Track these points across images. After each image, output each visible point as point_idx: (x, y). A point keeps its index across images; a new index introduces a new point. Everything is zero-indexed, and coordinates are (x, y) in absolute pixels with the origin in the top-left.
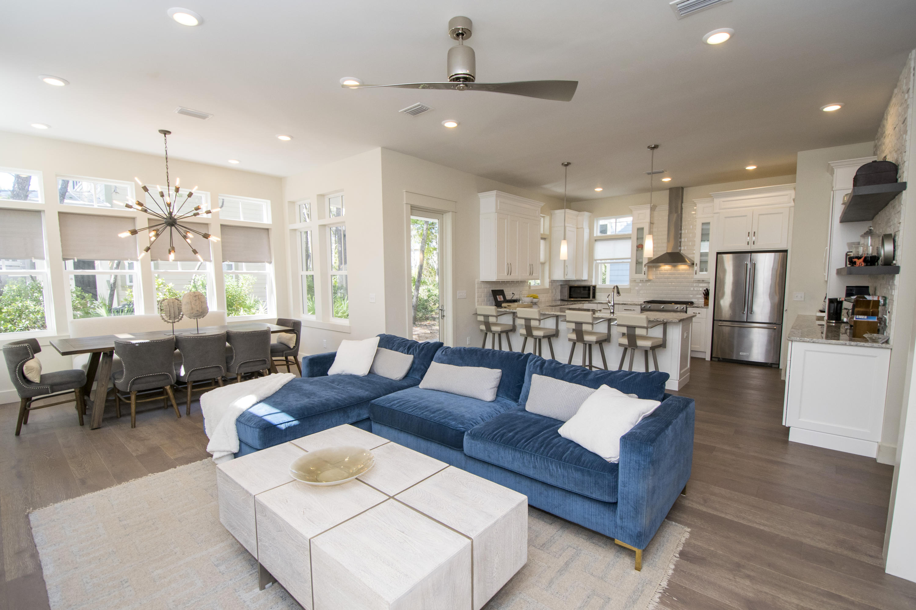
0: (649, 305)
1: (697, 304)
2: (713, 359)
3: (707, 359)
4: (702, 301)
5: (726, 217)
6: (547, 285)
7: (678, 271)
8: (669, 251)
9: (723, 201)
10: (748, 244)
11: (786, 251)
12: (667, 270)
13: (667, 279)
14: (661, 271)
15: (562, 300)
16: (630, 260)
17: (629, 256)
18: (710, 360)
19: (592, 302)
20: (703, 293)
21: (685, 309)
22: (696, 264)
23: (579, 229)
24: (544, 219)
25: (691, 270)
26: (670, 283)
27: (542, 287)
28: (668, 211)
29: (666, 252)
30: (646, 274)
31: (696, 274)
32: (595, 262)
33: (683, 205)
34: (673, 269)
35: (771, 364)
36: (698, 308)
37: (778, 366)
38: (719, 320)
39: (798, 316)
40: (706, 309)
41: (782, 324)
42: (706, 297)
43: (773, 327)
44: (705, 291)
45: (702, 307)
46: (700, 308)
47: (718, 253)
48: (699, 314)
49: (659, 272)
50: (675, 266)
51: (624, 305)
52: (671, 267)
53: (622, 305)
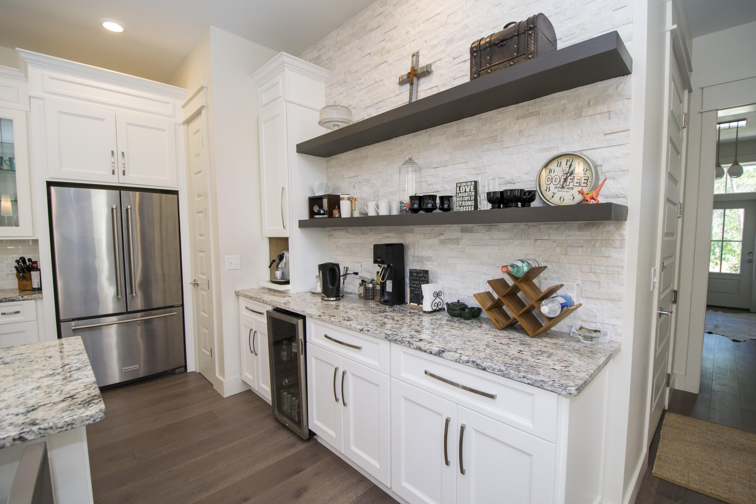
5: (60, 112)
10: (113, 173)
35: (174, 369)
36: (12, 300)
37: (183, 368)
38: (71, 320)
39: (235, 292)
40: (34, 300)
41: (183, 305)
42: (23, 276)
43: (171, 312)
44: (20, 262)
45: (23, 298)
46: (19, 300)
47: (50, 184)
48: (18, 314)
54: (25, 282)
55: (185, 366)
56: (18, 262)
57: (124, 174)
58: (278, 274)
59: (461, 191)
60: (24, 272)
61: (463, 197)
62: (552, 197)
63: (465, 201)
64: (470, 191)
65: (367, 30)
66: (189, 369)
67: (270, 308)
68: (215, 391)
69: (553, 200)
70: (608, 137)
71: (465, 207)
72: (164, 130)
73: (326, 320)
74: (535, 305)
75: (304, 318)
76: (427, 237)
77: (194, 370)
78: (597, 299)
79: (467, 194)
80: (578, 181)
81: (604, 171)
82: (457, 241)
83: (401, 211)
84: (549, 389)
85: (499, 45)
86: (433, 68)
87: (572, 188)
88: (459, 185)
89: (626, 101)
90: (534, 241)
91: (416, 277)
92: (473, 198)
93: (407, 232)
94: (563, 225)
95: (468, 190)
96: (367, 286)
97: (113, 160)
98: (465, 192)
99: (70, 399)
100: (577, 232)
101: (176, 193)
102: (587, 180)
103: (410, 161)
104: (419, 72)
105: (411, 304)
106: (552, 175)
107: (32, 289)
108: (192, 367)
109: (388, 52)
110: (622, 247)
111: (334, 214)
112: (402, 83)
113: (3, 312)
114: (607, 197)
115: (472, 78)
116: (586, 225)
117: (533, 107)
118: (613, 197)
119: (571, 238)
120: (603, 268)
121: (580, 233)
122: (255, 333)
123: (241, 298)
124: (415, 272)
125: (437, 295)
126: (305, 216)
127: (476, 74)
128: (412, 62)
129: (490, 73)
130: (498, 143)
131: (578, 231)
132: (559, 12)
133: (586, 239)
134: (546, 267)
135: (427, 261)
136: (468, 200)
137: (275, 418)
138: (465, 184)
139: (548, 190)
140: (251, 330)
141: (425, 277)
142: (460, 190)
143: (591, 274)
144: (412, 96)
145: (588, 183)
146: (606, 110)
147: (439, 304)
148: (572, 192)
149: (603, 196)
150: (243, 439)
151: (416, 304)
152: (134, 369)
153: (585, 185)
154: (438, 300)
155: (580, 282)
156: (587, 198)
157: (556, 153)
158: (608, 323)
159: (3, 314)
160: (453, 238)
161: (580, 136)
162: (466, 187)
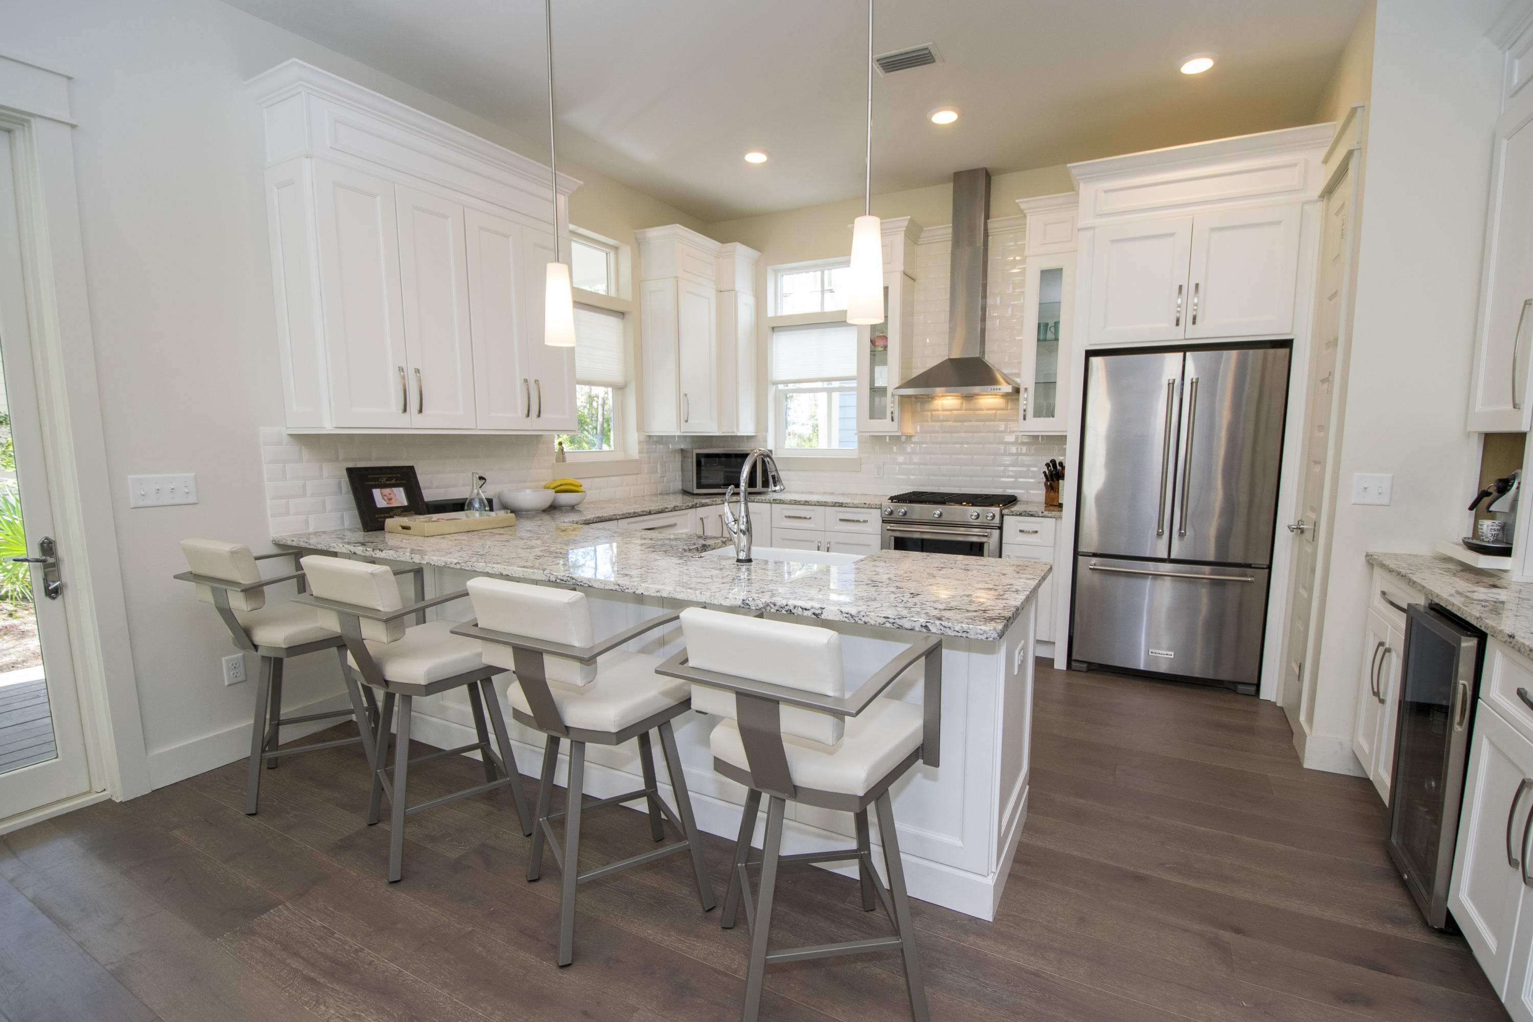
0: (903, 508)
1: (1027, 502)
2: (1074, 664)
3: (1056, 666)
4: (1039, 494)
5: (1113, 241)
6: (634, 450)
7: (978, 412)
8: (956, 355)
9: (1106, 192)
10: (1177, 324)
11: (1287, 344)
12: (951, 410)
13: (951, 432)
14: (934, 413)
15: (685, 492)
16: (853, 384)
17: (853, 372)
18: (1065, 669)
19: (759, 497)
20: (1044, 472)
21: (997, 520)
22: (1026, 389)
23: (725, 293)
24: (617, 255)
25: (1011, 409)
26: (958, 446)
27: (620, 456)
28: (950, 244)
29: (947, 358)
30: (896, 418)
31: (1024, 419)
32: (772, 391)
33: (991, 225)
34: (964, 406)
35: (1236, 683)
36: (1032, 516)
37: (1254, 688)
38: (1091, 554)
39: (1367, 556)
40: (1054, 519)
41: (1270, 567)
42: (1051, 485)
43: (1246, 576)
44: (1050, 466)
45: (1043, 515)
46: (1039, 517)
47: (1090, 354)
48: (1035, 535)
49: (932, 414)
50: (969, 397)
51: (840, 506)
52: (959, 399)
53: (834, 506)
54: (1052, 494)
55: (1258, 686)
56: (1048, 465)
57: (1194, 323)
58: (1485, 527)
60: (1053, 480)
66: (1264, 695)
67: (1421, 601)
68: (1293, 748)
72: (1278, 224)
73: (1522, 650)
75: (1482, 637)
77: (1273, 700)
97: (1179, 301)
99: (982, 612)
101: (1283, 344)
107: (1057, 504)
108: (1270, 690)
113: (1021, 529)
122: (1387, 654)
123: (1377, 570)
137: (1388, 852)
140: (1381, 644)
150: (1295, 849)
152: (1167, 656)
159: (1021, 531)
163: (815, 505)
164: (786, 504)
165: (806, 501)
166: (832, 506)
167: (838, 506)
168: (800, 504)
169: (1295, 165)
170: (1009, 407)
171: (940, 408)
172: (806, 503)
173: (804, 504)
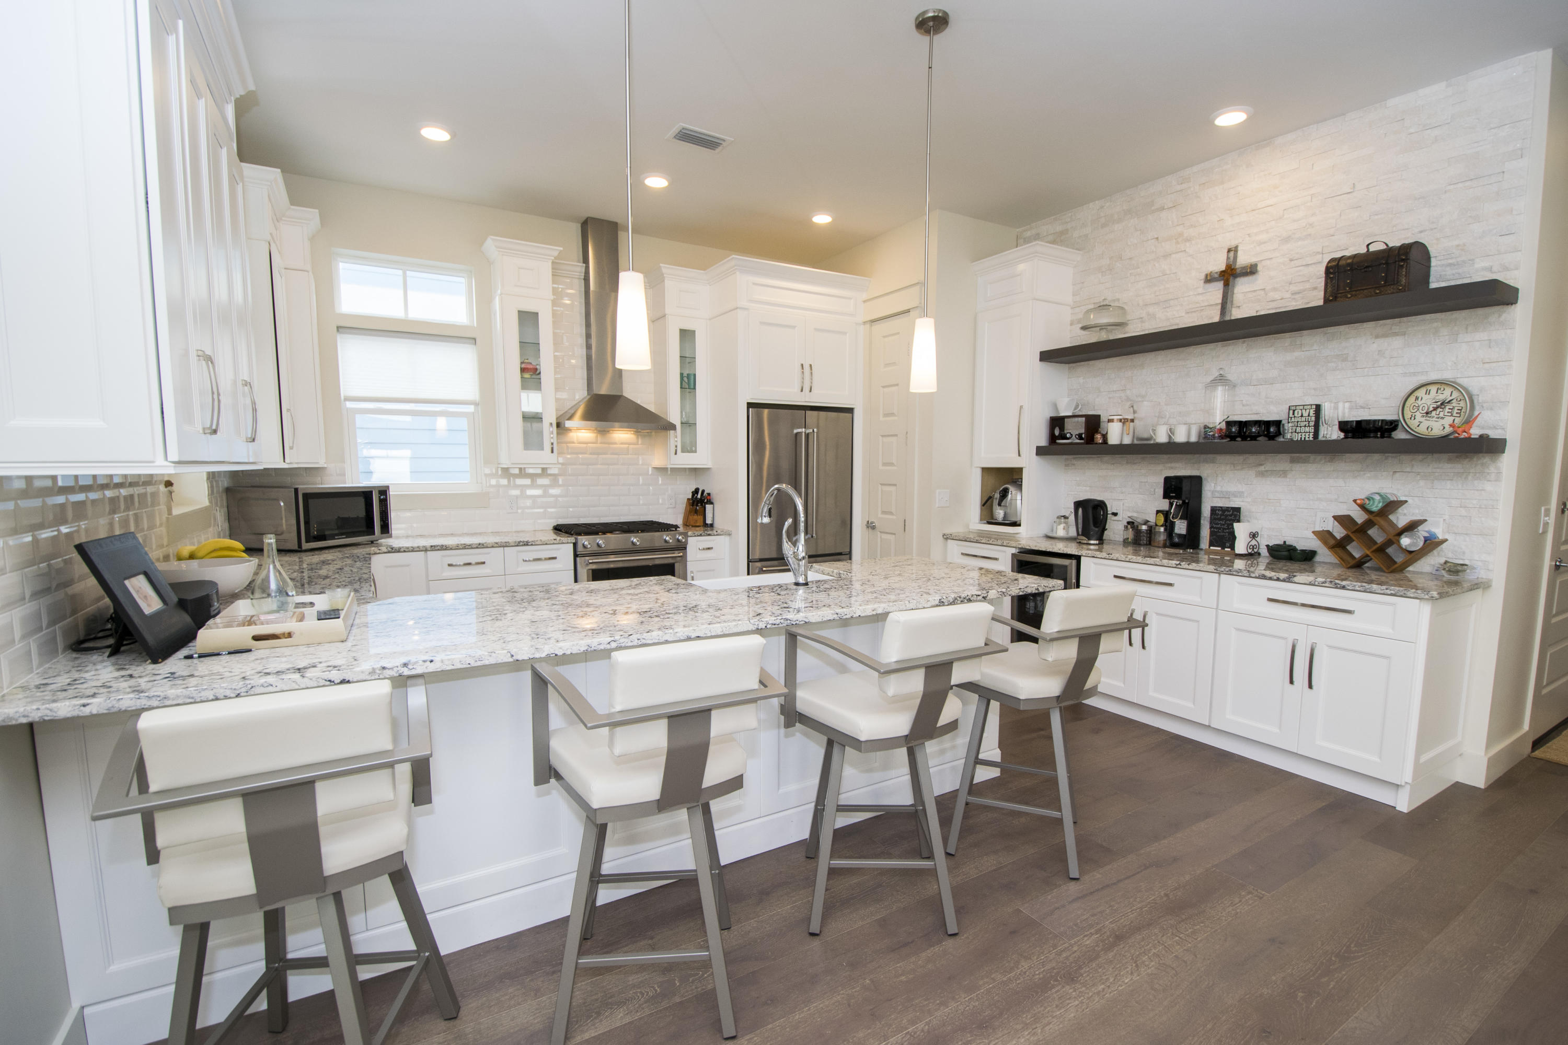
7: (615, 446)
10: (801, 391)
12: (587, 443)
14: (570, 445)
22: (677, 428)
30: (555, 450)
31: (676, 453)
32: (344, 409)
34: (599, 439)
39: (944, 535)
44: (694, 495)
46: (714, 535)
48: (711, 551)
49: (567, 447)
50: (603, 432)
51: (525, 545)
52: (594, 433)
53: (517, 546)
56: (692, 494)
57: (810, 391)
59: (1296, 415)
60: (697, 505)
61: (1298, 422)
62: (1418, 426)
63: (1301, 427)
64: (1309, 416)
65: (1153, 208)
69: (1419, 430)
70: (1487, 366)
71: (1300, 434)
72: (845, 333)
74: (1394, 539)
76: (1238, 468)
78: (1466, 534)
79: (1303, 419)
80: (1450, 411)
81: (1480, 401)
82: (1284, 474)
83: (1205, 438)
84: (1412, 596)
85: (1363, 271)
86: (1259, 268)
87: (1442, 418)
88: (1293, 408)
89: (1509, 331)
90: (1391, 473)
91: (1221, 515)
92: (1312, 424)
93: (1206, 461)
94: (1430, 457)
95: (1305, 414)
96: (1139, 528)
98: (1302, 416)
100: (1446, 465)
101: (850, 411)
102: (1461, 410)
103: (1221, 378)
104: (1238, 271)
105: (1211, 548)
106: (1419, 402)
109: (1188, 240)
110: (1498, 479)
111: (1095, 439)
112: (1209, 279)
113: (700, 547)
114: (1483, 428)
115: (1326, 300)
116: (1457, 457)
117: (1398, 327)
118: (1490, 428)
119: (1438, 470)
120: (1475, 502)
121: (1450, 466)
123: (952, 542)
124: (1219, 510)
125: (1254, 536)
126: (1043, 441)
127: (1332, 296)
128: (1228, 258)
129: (1350, 298)
130: (1349, 363)
131: (1448, 463)
132: (1435, 228)
133: (1456, 471)
134: (1406, 501)
135: (1236, 496)
136: (1305, 426)
138: (1301, 407)
139: (1413, 418)
141: (1235, 516)
142: (1293, 414)
143: (1461, 509)
144: (1227, 299)
145: (1462, 413)
146: (1486, 338)
147: (1255, 547)
148: (1442, 422)
149: (1479, 427)
151: (1219, 548)
153: (1459, 415)
154: (1254, 542)
155: (1446, 517)
156: (1459, 431)
157: (1423, 379)
158: (1478, 559)
160: (1278, 469)
161: (1455, 363)
162: (1304, 411)
163: (493, 547)
164: (451, 549)
165: (480, 544)
166: (516, 546)
167: (522, 545)
168: (472, 548)
169: (850, 299)
170: (640, 442)
171: (575, 440)
172: (480, 546)
173: (477, 548)
